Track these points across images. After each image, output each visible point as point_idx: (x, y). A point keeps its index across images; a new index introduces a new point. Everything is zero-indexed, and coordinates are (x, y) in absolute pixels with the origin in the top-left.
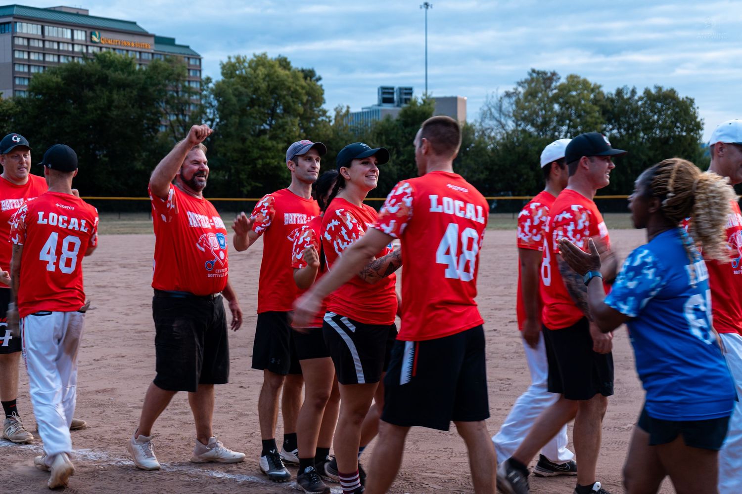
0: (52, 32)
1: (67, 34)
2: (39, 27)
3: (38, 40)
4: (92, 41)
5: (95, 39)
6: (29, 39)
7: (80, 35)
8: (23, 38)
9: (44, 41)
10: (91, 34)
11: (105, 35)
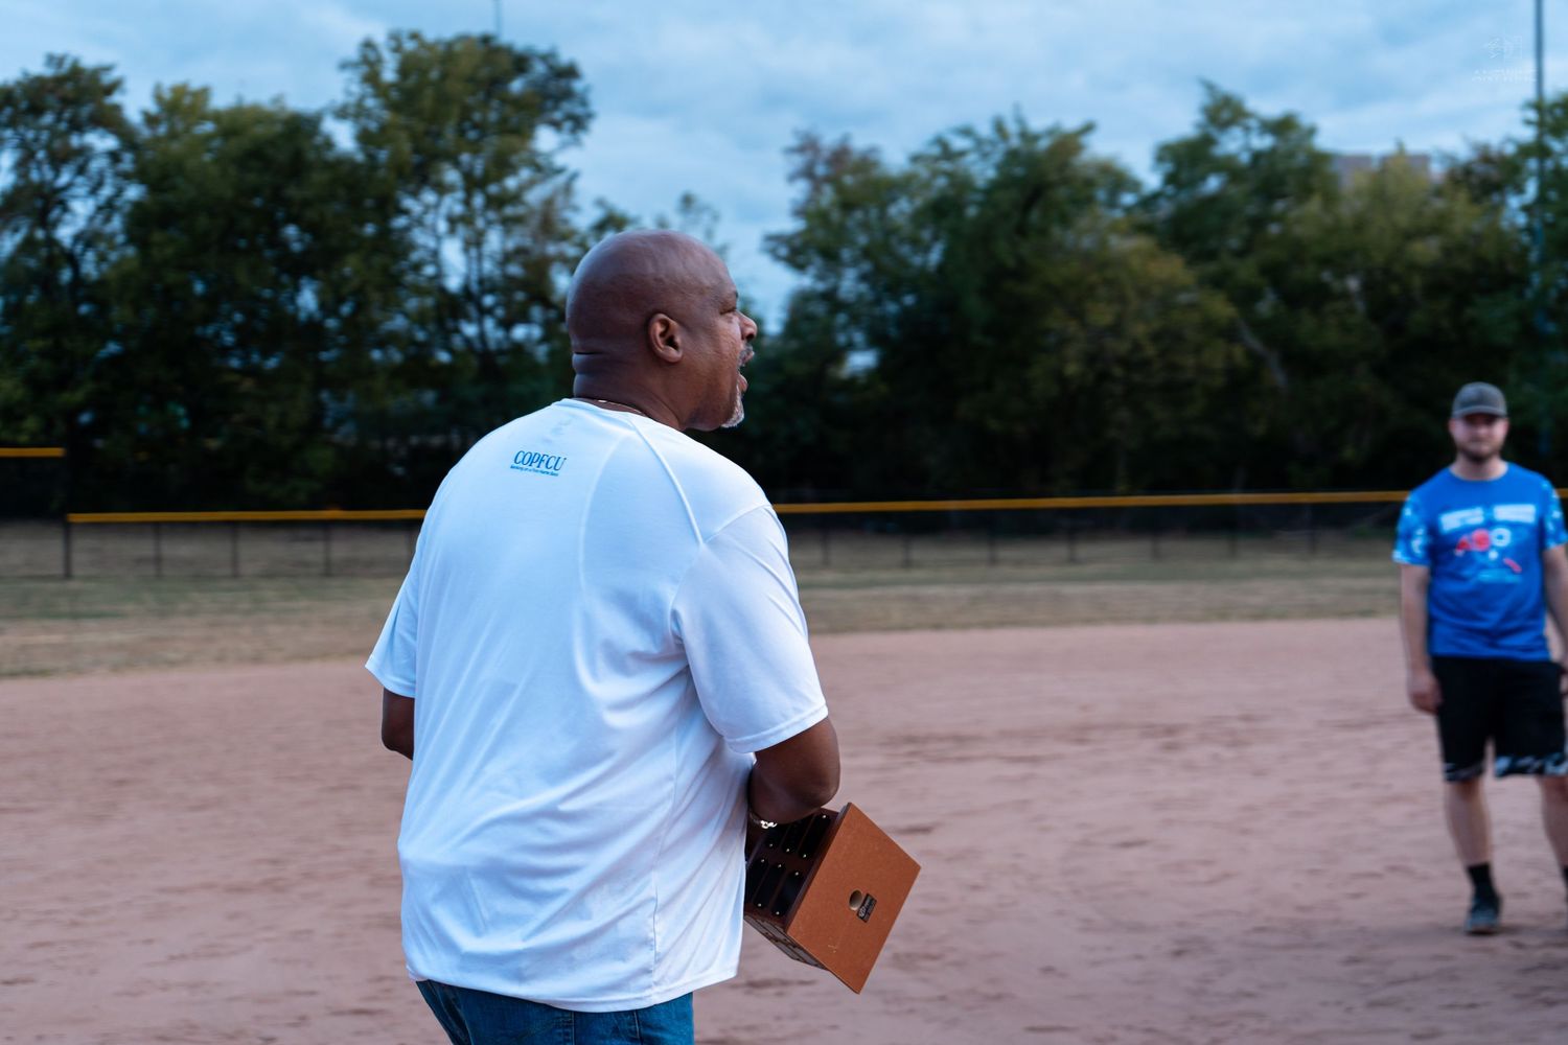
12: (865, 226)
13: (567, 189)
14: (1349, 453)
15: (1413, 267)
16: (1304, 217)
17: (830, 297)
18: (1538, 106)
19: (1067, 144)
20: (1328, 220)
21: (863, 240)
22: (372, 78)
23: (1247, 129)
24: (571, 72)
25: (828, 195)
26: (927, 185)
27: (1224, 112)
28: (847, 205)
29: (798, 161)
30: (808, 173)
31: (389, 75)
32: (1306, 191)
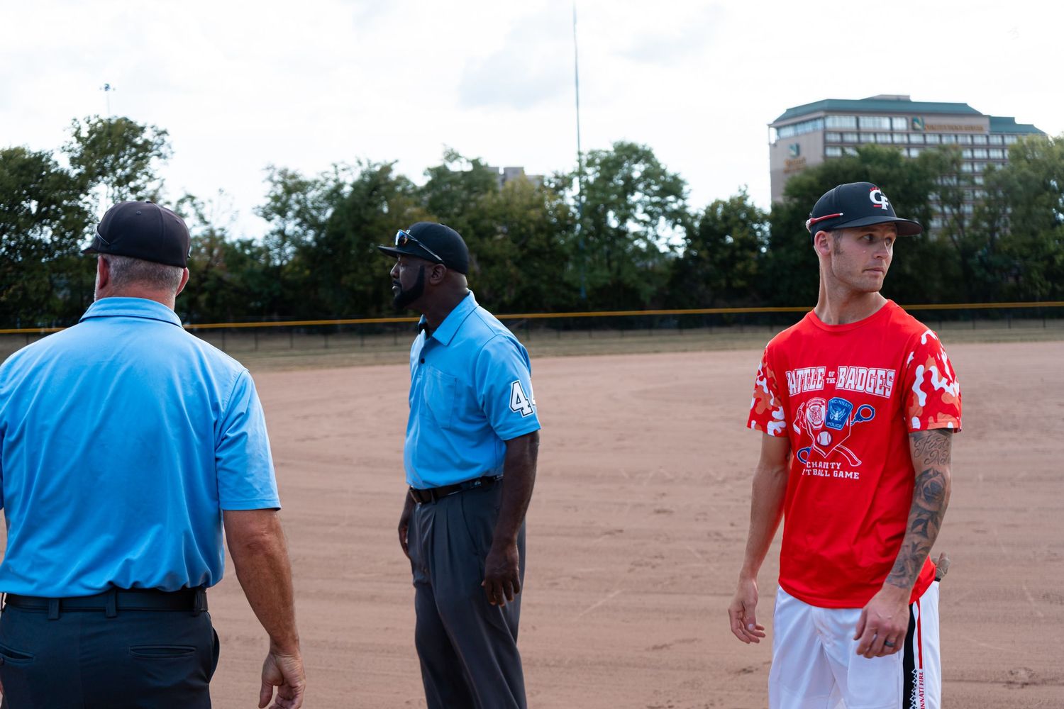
0: (867, 123)
1: (885, 123)
2: (853, 119)
3: (852, 133)
4: (914, 129)
5: (918, 126)
6: (841, 134)
7: (900, 124)
8: (835, 132)
9: (858, 134)
10: (913, 121)
11: (930, 121)
12: (298, 202)
13: (162, 185)
14: (506, 298)
15: (530, 221)
16: (486, 199)
17: (281, 233)
18: (580, 154)
19: (387, 169)
20: (495, 201)
21: (297, 207)
22: (77, 135)
23: (461, 162)
24: (165, 132)
25: (280, 190)
26: (323, 185)
27: (452, 156)
28: (289, 191)
29: (267, 174)
30: (271, 179)
31: (84, 134)
32: (486, 190)
